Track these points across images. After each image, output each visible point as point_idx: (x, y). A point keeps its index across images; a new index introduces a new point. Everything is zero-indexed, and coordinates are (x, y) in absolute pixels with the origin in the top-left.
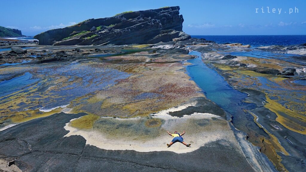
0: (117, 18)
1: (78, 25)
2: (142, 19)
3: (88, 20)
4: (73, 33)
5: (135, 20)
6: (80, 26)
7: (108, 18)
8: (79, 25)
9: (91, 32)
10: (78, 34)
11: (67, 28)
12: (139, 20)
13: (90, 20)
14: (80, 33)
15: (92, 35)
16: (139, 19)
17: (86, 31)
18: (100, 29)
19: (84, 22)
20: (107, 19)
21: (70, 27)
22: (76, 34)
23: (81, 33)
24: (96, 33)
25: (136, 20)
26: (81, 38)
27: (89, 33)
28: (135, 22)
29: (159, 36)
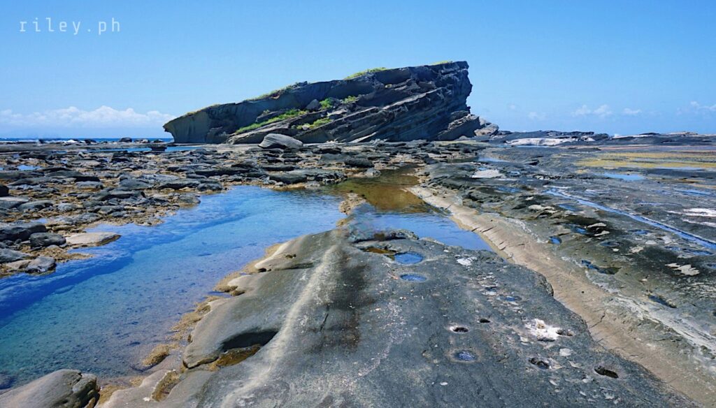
0: (364, 81)
1: (271, 96)
2: (415, 86)
3: (296, 86)
4: (262, 116)
5: (403, 88)
6: (277, 97)
7: (342, 81)
8: (274, 95)
9: (311, 111)
10: (277, 117)
11: (245, 103)
12: (411, 88)
13: (300, 84)
14: (283, 114)
15: (316, 120)
16: (409, 84)
17: (298, 111)
18: (328, 106)
19: (288, 89)
20: (338, 84)
21: (253, 100)
22: (271, 117)
23: (285, 115)
24: (322, 116)
25: (405, 87)
26: (290, 126)
27: (308, 115)
28: (405, 91)
29: (456, 124)
